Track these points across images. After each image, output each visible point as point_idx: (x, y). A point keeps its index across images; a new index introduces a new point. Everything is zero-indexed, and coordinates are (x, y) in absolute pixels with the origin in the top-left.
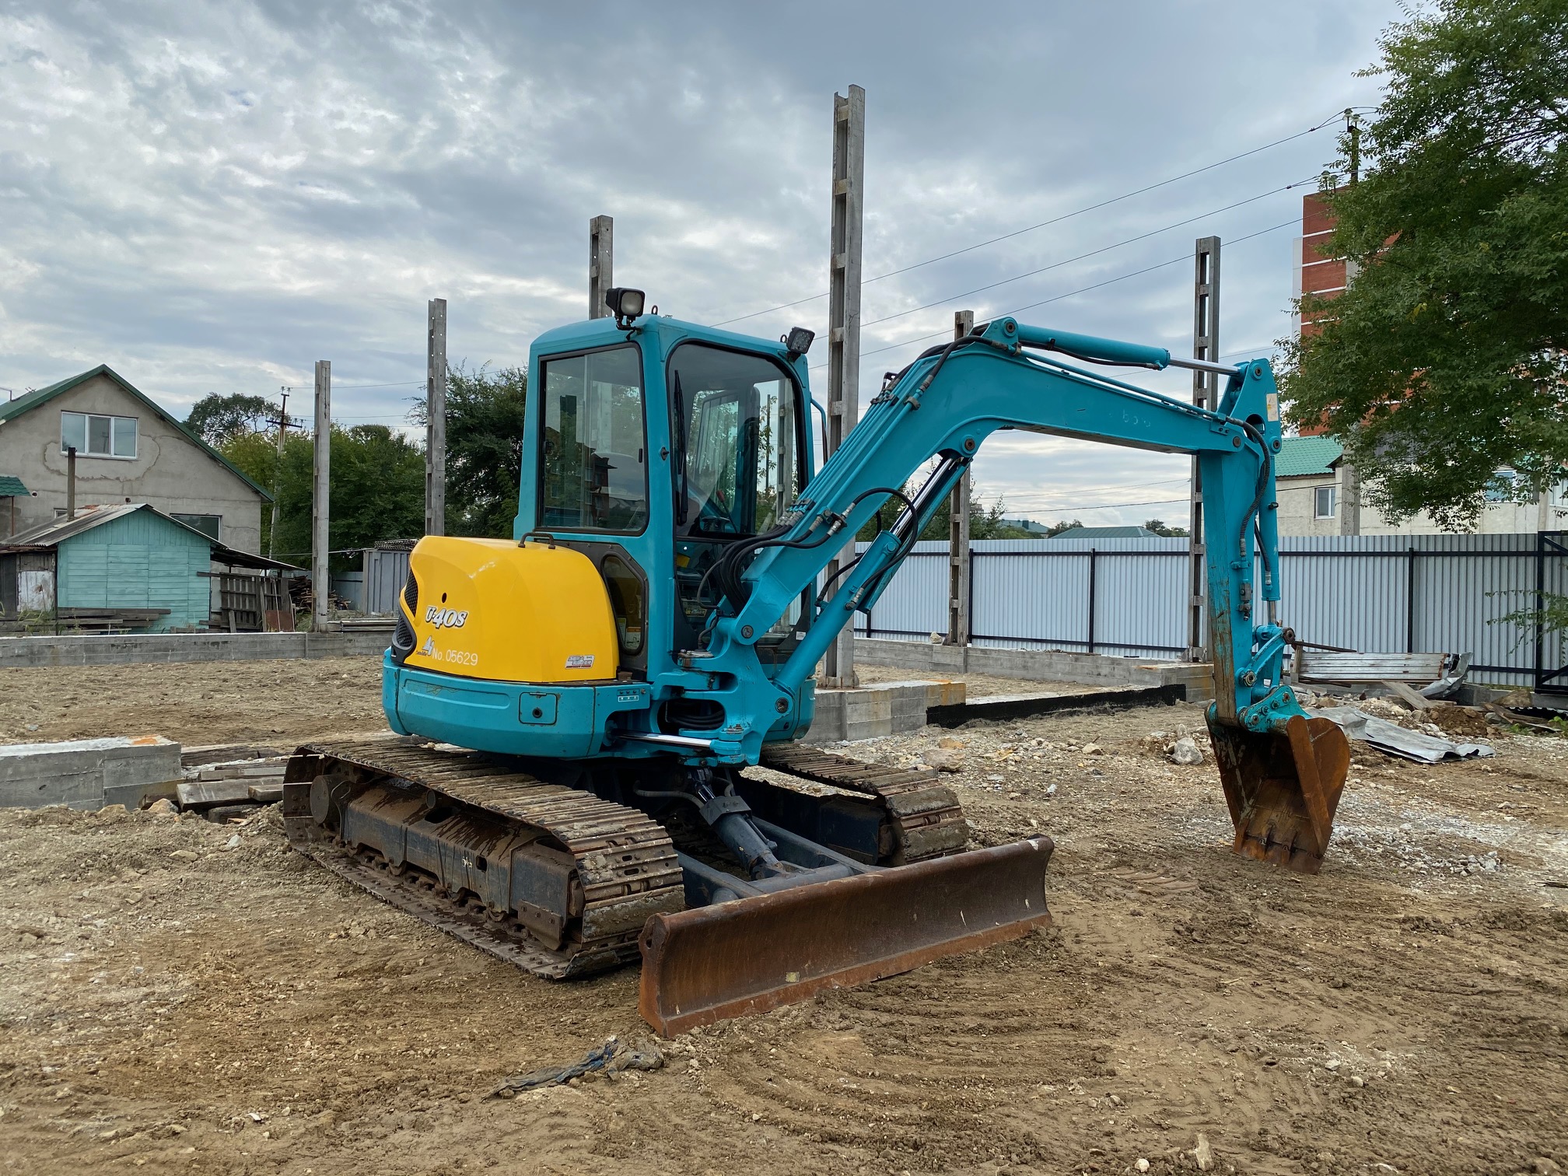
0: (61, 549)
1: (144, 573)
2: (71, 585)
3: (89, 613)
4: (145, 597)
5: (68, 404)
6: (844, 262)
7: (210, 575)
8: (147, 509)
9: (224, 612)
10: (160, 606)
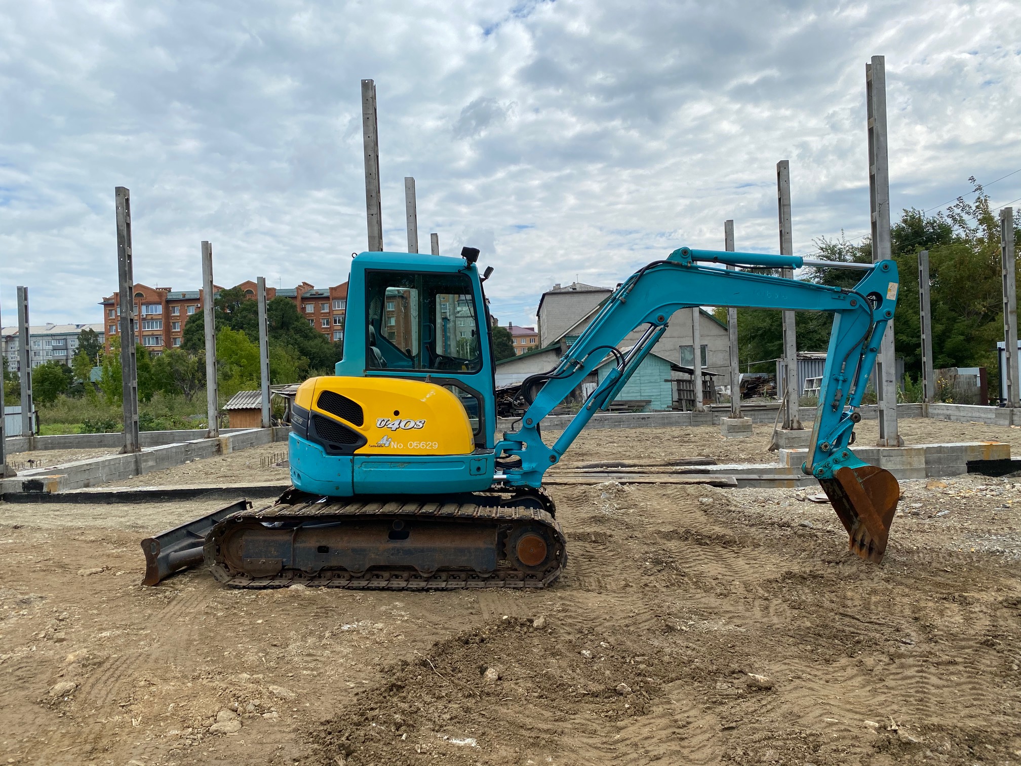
0: (599, 371)
1: (638, 382)
4: (639, 394)
6: (875, 172)
7: (671, 381)
9: (680, 400)
10: (647, 399)
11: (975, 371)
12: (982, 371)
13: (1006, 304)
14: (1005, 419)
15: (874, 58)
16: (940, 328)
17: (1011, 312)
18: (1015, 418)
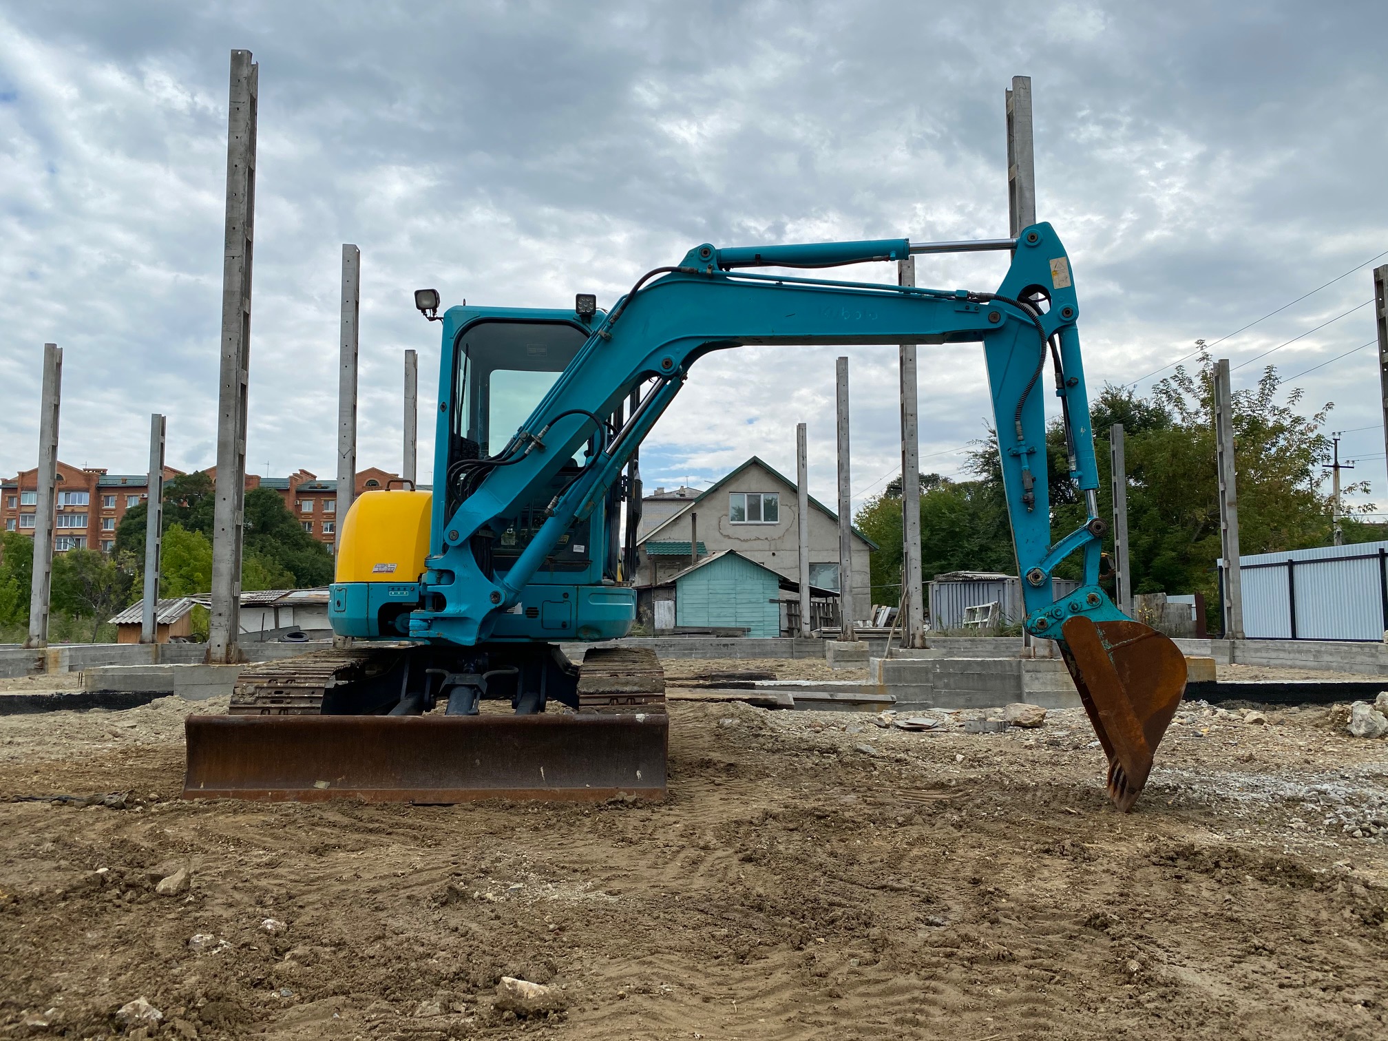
0: (678, 584)
1: (733, 601)
2: (685, 610)
3: (695, 630)
4: (733, 619)
5: (733, 488)
7: (779, 602)
8: (731, 553)
9: (790, 630)
10: (745, 626)
11: (1190, 599)
12: (1199, 599)
13: (1223, 492)
14: (1223, 654)
15: (1016, 79)
16: (1145, 540)
17: (1230, 504)
18: (1238, 653)
